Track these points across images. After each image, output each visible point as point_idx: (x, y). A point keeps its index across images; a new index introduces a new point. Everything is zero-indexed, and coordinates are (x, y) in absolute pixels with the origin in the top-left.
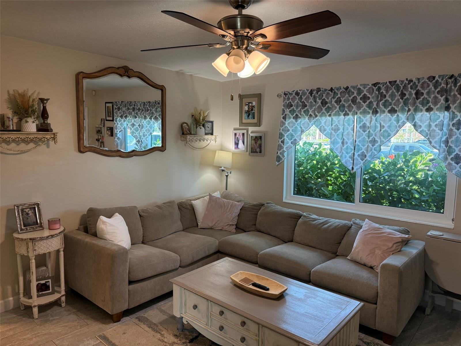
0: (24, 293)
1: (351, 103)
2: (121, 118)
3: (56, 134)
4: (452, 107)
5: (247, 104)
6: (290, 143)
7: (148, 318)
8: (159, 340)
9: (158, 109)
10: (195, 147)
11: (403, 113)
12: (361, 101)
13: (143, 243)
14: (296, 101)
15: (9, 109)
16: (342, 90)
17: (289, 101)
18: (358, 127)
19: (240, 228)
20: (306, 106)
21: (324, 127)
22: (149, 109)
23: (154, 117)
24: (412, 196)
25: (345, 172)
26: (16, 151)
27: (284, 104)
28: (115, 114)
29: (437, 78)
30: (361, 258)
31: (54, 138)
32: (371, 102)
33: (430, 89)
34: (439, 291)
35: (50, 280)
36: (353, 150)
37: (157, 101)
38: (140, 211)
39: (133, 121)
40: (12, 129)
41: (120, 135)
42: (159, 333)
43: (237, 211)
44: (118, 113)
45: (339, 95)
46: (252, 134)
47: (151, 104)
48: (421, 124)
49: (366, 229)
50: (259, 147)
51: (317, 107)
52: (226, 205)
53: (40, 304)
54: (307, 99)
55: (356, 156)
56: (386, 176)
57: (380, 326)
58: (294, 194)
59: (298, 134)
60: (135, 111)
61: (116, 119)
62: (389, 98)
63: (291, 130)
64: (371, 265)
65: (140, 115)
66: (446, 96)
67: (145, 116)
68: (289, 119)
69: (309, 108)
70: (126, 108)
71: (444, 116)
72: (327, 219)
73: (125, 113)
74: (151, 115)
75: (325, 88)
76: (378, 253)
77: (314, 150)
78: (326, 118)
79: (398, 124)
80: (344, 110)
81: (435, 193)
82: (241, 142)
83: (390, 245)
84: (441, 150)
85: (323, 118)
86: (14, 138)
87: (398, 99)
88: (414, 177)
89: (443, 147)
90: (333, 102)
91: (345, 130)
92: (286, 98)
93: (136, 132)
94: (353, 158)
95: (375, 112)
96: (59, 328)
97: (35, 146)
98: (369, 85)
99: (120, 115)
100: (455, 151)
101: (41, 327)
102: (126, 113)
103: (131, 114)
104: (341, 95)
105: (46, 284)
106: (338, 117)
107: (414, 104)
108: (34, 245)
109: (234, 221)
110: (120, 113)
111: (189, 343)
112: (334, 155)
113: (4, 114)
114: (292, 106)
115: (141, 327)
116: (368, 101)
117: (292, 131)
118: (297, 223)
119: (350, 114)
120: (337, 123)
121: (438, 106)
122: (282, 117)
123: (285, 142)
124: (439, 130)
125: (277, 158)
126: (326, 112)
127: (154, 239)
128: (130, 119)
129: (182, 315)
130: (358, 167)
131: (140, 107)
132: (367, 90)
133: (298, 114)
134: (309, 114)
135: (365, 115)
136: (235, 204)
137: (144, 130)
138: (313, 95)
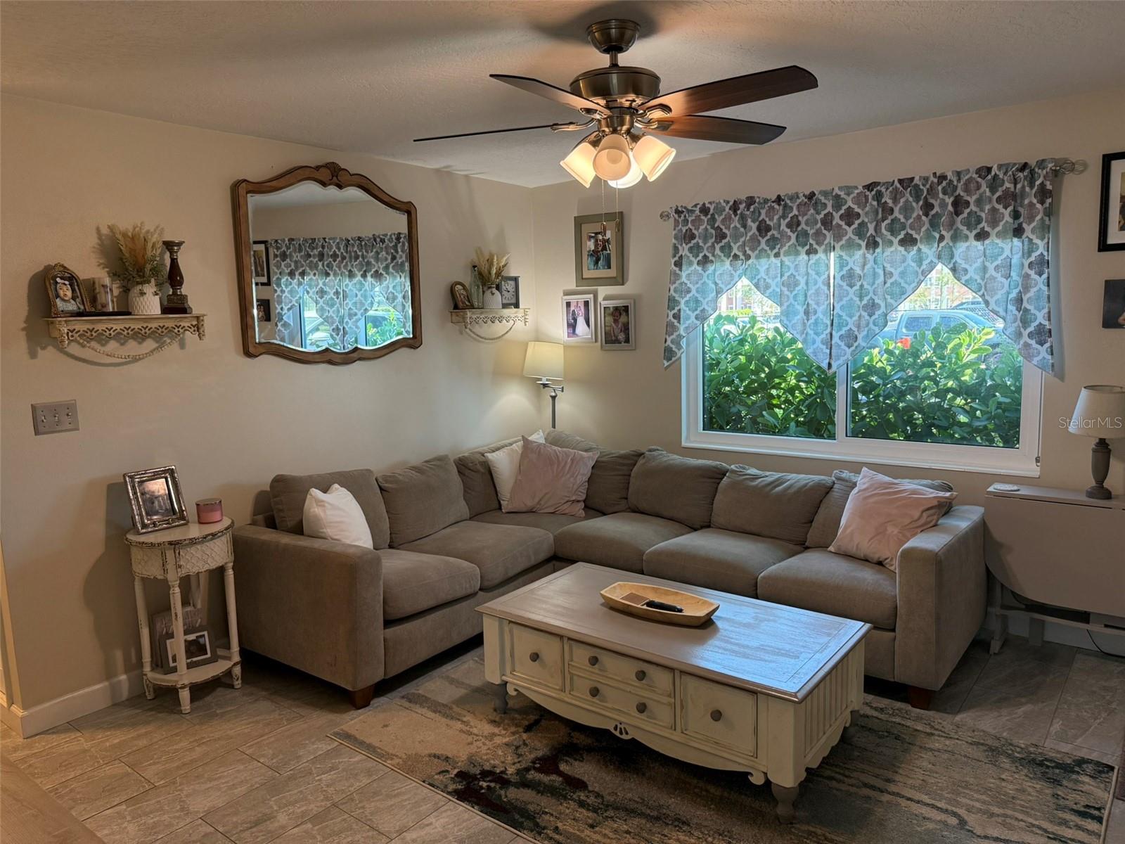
0: (152, 661)
1: (820, 228)
2: (291, 278)
3: (202, 318)
4: (1028, 228)
5: (592, 237)
6: (693, 318)
7: (426, 695)
8: (461, 731)
9: (381, 254)
10: (482, 336)
11: (929, 245)
12: (842, 223)
13: (391, 547)
14: (702, 227)
15: (102, 266)
16: (800, 200)
17: (687, 228)
18: (838, 277)
19: (593, 508)
20: (724, 236)
21: (765, 279)
22: (360, 254)
23: (372, 272)
24: (954, 420)
25: (810, 375)
26: (123, 357)
27: (675, 235)
28: (273, 268)
29: (995, 170)
30: (857, 545)
31: (198, 328)
32: (863, 225)
33: (983, 193)
34: (1016, 604)
35: (205, 633)
36: (829, 326)
37: (377, 234)
38: (380, 480)
39: (321, 283)
40: (111, 310)
41: (288, 317)
42: (459, 720)
43: (585, 471)
44: (283, 266)
45: (795, 212)
46: (606, 302)
47: (363, 243)
48: (967, 266)
49: (864, 487)
50: (623, 329)
51: (748, 238)
52: (560, 459)
53: (194, 682)
54: (727, 219)
55: (836, 339)
56: (897, 379)
57: (902, 673)
58: (704, 430)
59: (710, 299)
60: (325, 258)
61: (279, 279)
62: (900, 213)
63: (694, 289)
64: (879, 558)
65: (337, 269)
66: (1014, 207)
67: (350, 270)
68: (690, 267)
69: (731, 241)
70: (303, 254)
71: (1012, 247)
72: (780, 475)
73: (299, 265)
74: (364, 269)
75: (765, 197)
76: (893, 532)
77: (740, 332)
78: (770, 262)
79: (920, 268)
80: (808, 242)
81: (1000, 411)
82: (581, 321)
83: (916, 514)
84: (1009, 318)
85: (763, 261)
86: (118, 329)
87: (919, 215)
88: (957, 379)
89: (1011, 311)
90: (783, 227)
91: (810, 284)
92: (680, 220)
93: (329, 309)
94: (829, 344)
95: (873, 244)
96: (243, 727)
97: (157, 345)
98: (856, 188)
99: (287, 271)
100: (1036, 319)
101: (203, 728)
102: (302, 266)
103: (316, 267)
104: (799, 211)
105: (199, 642)
106: (795, 258)
107: (951, 225)
108: (177, 555)
109: (580, 493)
110: (288, 266)
111: (525, 732)
112: (783, 342)
113: (93, 278)
114: (695, 238)
115: (417, 713)
116: (857, 222)
117: (697, 292)
118: (717, 488)
119: (820, 249)
120: (792, 271)
121: (999, 228)
122: (673, 261)
123: (681, 316)
124: (1002, 276)
125: (665, 353)
126: (767, 248)
127: (414, 538)
128: (314, 278)
129: (504, 678)
130: (840, 362)
131: (336, 250)
132: (854, 198)
133: (707, 254)
134: (732, 254)
135: (852, 251)
136: (581, 455)
137: (350, 303)
138: (739, 212)
